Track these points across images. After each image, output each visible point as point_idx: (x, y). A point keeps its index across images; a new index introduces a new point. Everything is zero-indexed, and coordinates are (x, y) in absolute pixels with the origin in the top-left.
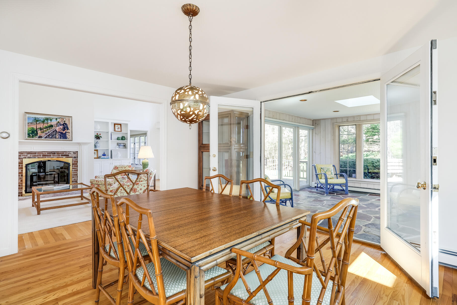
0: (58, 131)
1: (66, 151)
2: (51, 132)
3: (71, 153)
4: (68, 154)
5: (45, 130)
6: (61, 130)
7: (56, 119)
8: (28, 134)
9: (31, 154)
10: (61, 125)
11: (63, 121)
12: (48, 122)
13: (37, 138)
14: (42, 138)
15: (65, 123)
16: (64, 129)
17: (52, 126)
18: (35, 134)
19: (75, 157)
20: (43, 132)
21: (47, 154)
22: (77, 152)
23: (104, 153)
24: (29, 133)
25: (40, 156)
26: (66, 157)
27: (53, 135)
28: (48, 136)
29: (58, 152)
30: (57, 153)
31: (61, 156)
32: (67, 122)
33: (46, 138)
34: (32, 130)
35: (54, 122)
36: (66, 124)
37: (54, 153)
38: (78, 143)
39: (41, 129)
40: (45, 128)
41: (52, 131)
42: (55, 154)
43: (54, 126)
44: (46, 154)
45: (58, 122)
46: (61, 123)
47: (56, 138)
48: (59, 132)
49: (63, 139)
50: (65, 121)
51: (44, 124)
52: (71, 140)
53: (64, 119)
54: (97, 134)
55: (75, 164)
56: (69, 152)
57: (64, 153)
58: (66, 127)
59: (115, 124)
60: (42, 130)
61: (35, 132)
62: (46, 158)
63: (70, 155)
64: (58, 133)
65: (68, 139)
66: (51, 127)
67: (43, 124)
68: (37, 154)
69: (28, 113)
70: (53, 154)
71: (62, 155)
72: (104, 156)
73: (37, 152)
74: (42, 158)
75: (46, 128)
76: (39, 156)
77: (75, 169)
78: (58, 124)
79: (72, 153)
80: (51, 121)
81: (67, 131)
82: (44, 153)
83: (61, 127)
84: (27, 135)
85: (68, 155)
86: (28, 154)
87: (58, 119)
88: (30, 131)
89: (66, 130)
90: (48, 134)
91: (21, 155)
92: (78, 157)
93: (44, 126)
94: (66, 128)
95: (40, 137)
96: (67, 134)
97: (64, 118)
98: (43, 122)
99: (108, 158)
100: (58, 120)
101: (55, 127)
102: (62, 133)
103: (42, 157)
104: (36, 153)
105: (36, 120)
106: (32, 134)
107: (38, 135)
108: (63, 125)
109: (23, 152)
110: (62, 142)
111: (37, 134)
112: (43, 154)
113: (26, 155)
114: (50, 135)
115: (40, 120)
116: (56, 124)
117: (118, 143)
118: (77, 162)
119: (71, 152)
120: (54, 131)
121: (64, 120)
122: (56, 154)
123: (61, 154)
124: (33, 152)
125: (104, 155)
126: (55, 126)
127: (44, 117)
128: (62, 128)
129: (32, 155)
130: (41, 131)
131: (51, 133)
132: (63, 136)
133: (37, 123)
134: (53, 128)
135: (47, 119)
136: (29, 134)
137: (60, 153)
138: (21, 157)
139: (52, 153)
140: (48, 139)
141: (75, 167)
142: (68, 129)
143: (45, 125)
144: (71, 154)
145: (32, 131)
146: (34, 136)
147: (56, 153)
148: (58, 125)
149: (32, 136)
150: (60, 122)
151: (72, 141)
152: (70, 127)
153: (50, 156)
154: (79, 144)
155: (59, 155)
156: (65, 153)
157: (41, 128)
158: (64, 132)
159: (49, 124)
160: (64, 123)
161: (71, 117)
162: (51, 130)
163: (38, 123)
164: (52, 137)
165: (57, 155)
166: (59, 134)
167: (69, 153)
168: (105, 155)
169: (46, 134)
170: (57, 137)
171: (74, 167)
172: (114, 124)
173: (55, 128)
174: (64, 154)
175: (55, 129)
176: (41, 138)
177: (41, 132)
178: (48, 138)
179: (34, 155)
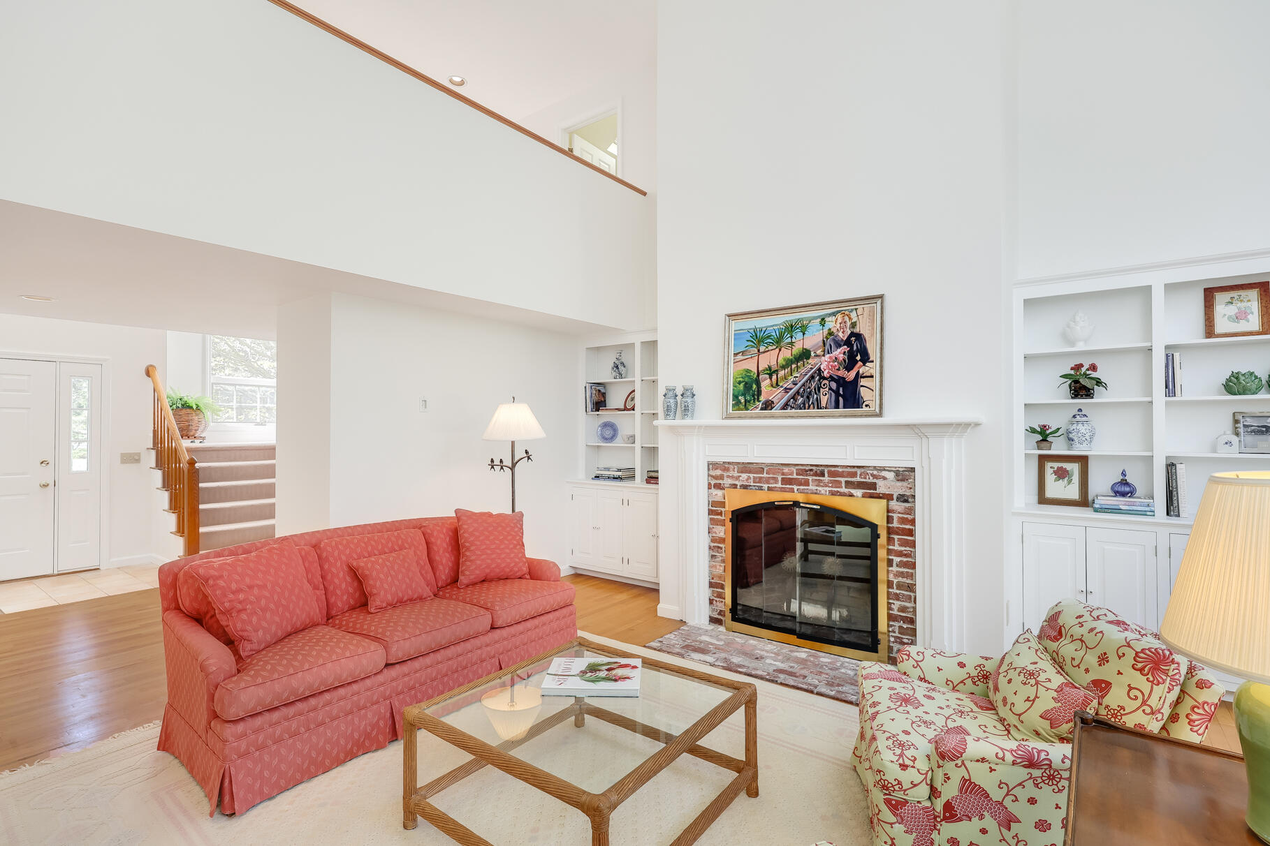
0: (826, 374)
1: (863, 467)
2: (802, 382)
3: (884, 474)
4: (871, 480)
5: (781, 373)
6: (839, 370)
7: (823, 319)
8: (733, 395)
9: (750, 472)
10: (838, 345)
11: (849, 324)
12: (794, 340)
13: (758, 411)
14: (773, 411)
15: (857, 330)
16: (850, 364)
17: (805, 355)
18: (753, 396)
19: (903, 499)
20: (777, 384)
21: (795, 476)
22: (913, 470)
23: (1124, 474)
24: (736, 393)
25: (776, 480)
26: (864, 496)
27: (810, 393)
28: (793, 398)
29: (833, 469)
30: (832, 474)
31: (843, 490)
32: (862, 329)
33: (785, 407)
34: (746, 379)
35: (813, 339)
36: (859, 337)
37: (818, 471)
38: (908, 426)
39: (771, 372)
40: (783, 367)
41: (807, 376)
42: (823, 476)
43: (813, 354)
44: (792, 474)
45: (831, 333)
46: (841, 334)
47: (818, 408)
48: (831, 376)
49: (844, 407)
50: (854, 325)
51: (780, 350)
52: (877, 410)
53: (853, 315)
54: (1078, 367)
55: (906, 532)
56: (875, 472)
57: (854, 475)
58: (858, 350)
59: (1210, 294)
60: (774, 377)
61: (754, 386)
62: (792, 491)
63: (882, 488)
64: (826, 382)
65: (867, 409)
66: (802, 360)
67: (778, 349)
68: (765, 475)
69: (734, 318)
70: (816, 474)
71: (848, 484)
72: (1123, 494)
73: (768, 465)
74: (782, 490)
75: (788, 363)
76: (772, 481)
77: (906, 556)
78: (831, 341)
79: (891, 476)
80: (804, 334)
81: (861, 372)
82: (786, 470)
83: (840, 353)
84: (731, 402)
85: (873, 486)
86: (742, 472)
87: (830, 319)
88: (740, 383)
89: (860, 363)
90: (791, 389)
91: (725, 474)
92: (914, 497)
93: (781, 361)
94: (858, 358)
95: (768, 405)
96: (863, 382)
97: (852, 310)
98: (777, 342)
99: (1144, 514)
100: (831, 324)
101: (817, 356)
102: (840, 381)
103: (779, 485)
104: (762, 470)
105: (759, 339)
106: (744, 395)
107: (762, 399)
108: (848, 342)
109: (729, 463)
110: (843, 419)
111: (759, 393)
112: (783, 474)
113: (736, 474)
114: (798, 392)
115: (768, 337)
116: (821, 344)
117: (1239, 417)
118: (913, 522)
119: (884, 469)
120: (812, 377)
121: (850, 319)
122: (826, 478)
123: (843, 480)
124: (754, 466)
125: (1123, 489)
126: (819, 352)
127: (779, 320)
128: (841, 357)
129: (751, 475)
130: (771, 378)
131: (803, 385)
132: (849, 396)
133: (759, 351)
134: (810, 361)
135: (791, 328)
136: (735, 397)
137: (841, 475)
138: (724, 482)
139: (811, 470)
140: (793, 410)
141: (903, 549)
142: (866, 359)
143: (786, 354)
144: (885, 478)
145: (746, 383)
146: (749, 402)
147: (826, 475)
148: (827, 346)
149: (746, 401)
150: (834, 330)
151: (880, 415)
152: (872, 348)
153: (807, 483)
154: (916, 430)
155: (838, 484)
156: (859, 471)
157: (770, 368)
158: (851, 376)
159: (797, 349)
160: (852, 334)
161: (881, 297)
162: (803, 370)
163: (762, 349)
164: (804, 404)
165: (832, 482)
166: (830, 389)
167: (874, 476)
168: (1127, 489)
169: (787, 390)
170: (824, 400)
171: (900, 545)
172: (1206, 290)
173: (816, 360)
174: (858, 479)
175: (816, 364)
176: (771, 409)
177: (772, 386)
178: (792, 408)
179: (756, 478)
